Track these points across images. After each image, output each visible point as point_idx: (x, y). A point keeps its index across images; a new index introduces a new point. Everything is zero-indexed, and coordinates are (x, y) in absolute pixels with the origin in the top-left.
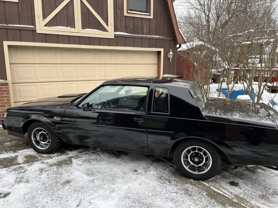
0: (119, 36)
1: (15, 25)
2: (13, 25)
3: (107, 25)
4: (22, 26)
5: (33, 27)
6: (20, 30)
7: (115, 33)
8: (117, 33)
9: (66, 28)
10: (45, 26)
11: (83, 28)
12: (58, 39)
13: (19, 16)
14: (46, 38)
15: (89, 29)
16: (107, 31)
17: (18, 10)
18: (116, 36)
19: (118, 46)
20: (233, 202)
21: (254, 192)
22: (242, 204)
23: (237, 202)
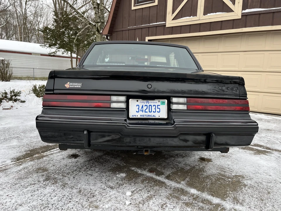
0: (249, 14)
1: (154, 24)
2: (152, 24)
3: (234, 4)
4: (158, 23)
5: (164, 22)
6: (156, 27)
7: (244, 11)
8: (247, 11)
9: (189, 17)
10: (173, 20)
11: (204, 14)
12: (181, 29)
13: (157, 16)
14: (172, 30)
15: (212, 14)
16: (232, 11)
17: (157, 11)
18: (243, 15)
19: (245, 27)
20: (34, 154)
21: (54, 166)
22: (29, 158)
23: (34, 156)
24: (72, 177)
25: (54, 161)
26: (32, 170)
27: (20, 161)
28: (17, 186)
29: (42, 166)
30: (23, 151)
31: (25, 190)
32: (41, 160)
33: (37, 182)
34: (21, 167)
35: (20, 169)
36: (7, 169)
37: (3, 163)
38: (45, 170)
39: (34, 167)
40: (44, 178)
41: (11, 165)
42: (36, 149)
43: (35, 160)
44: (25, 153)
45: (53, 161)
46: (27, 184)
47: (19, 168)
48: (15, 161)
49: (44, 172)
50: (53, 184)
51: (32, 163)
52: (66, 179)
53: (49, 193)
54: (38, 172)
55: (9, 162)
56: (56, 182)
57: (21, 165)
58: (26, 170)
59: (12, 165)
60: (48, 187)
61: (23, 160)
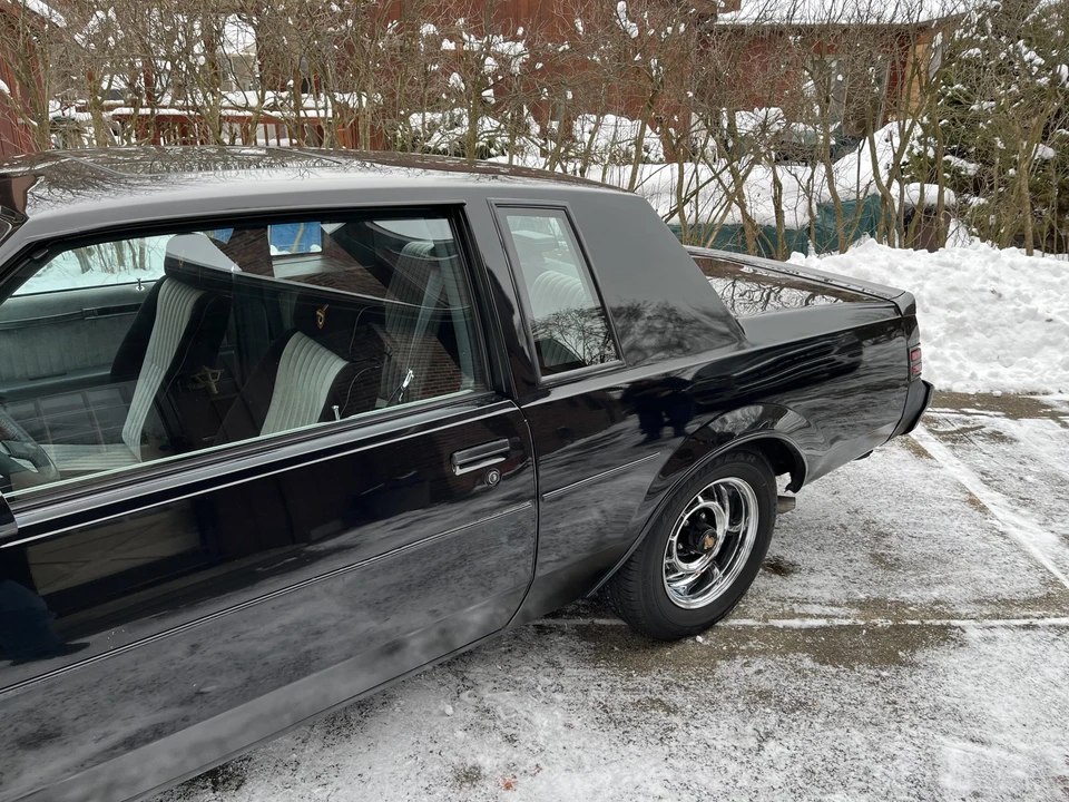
20: (888, 632)
21: (851, 561)
22: (910, 622)
23: (890, 622)
24: (830, 518)
25: (841, 574)
26: (910, 572)
27: (938, 623)
28: (948, 547)
29: (881, 571)
30: (924, 673)
31: (934, 532)
32: (875, 595)
33: (906, 538)
34: (936, 594)
35: (940, 586)
36: (976, 602)
37: (988, 633)
38: (878, 559)
39: (902, 577)
40: (886, 541)
41: (966, 617)
42: (873, 664)
43: (892, 602)
44: (919, 656)
45: (846, 574)
46: (926, 542)
47: (943, 592)
48: (955, 628)
49: (883, 554)
50: (874, 522)
51: (904, 595)
52: (843, 521)
53: (890, 512)
54: (897, 560)
55: (973, 632)
56: (867, 522)
57: (937, 602)
58: (924, 576)
59: (963, 611)
60: (888, 520)
61: (928, 622)
